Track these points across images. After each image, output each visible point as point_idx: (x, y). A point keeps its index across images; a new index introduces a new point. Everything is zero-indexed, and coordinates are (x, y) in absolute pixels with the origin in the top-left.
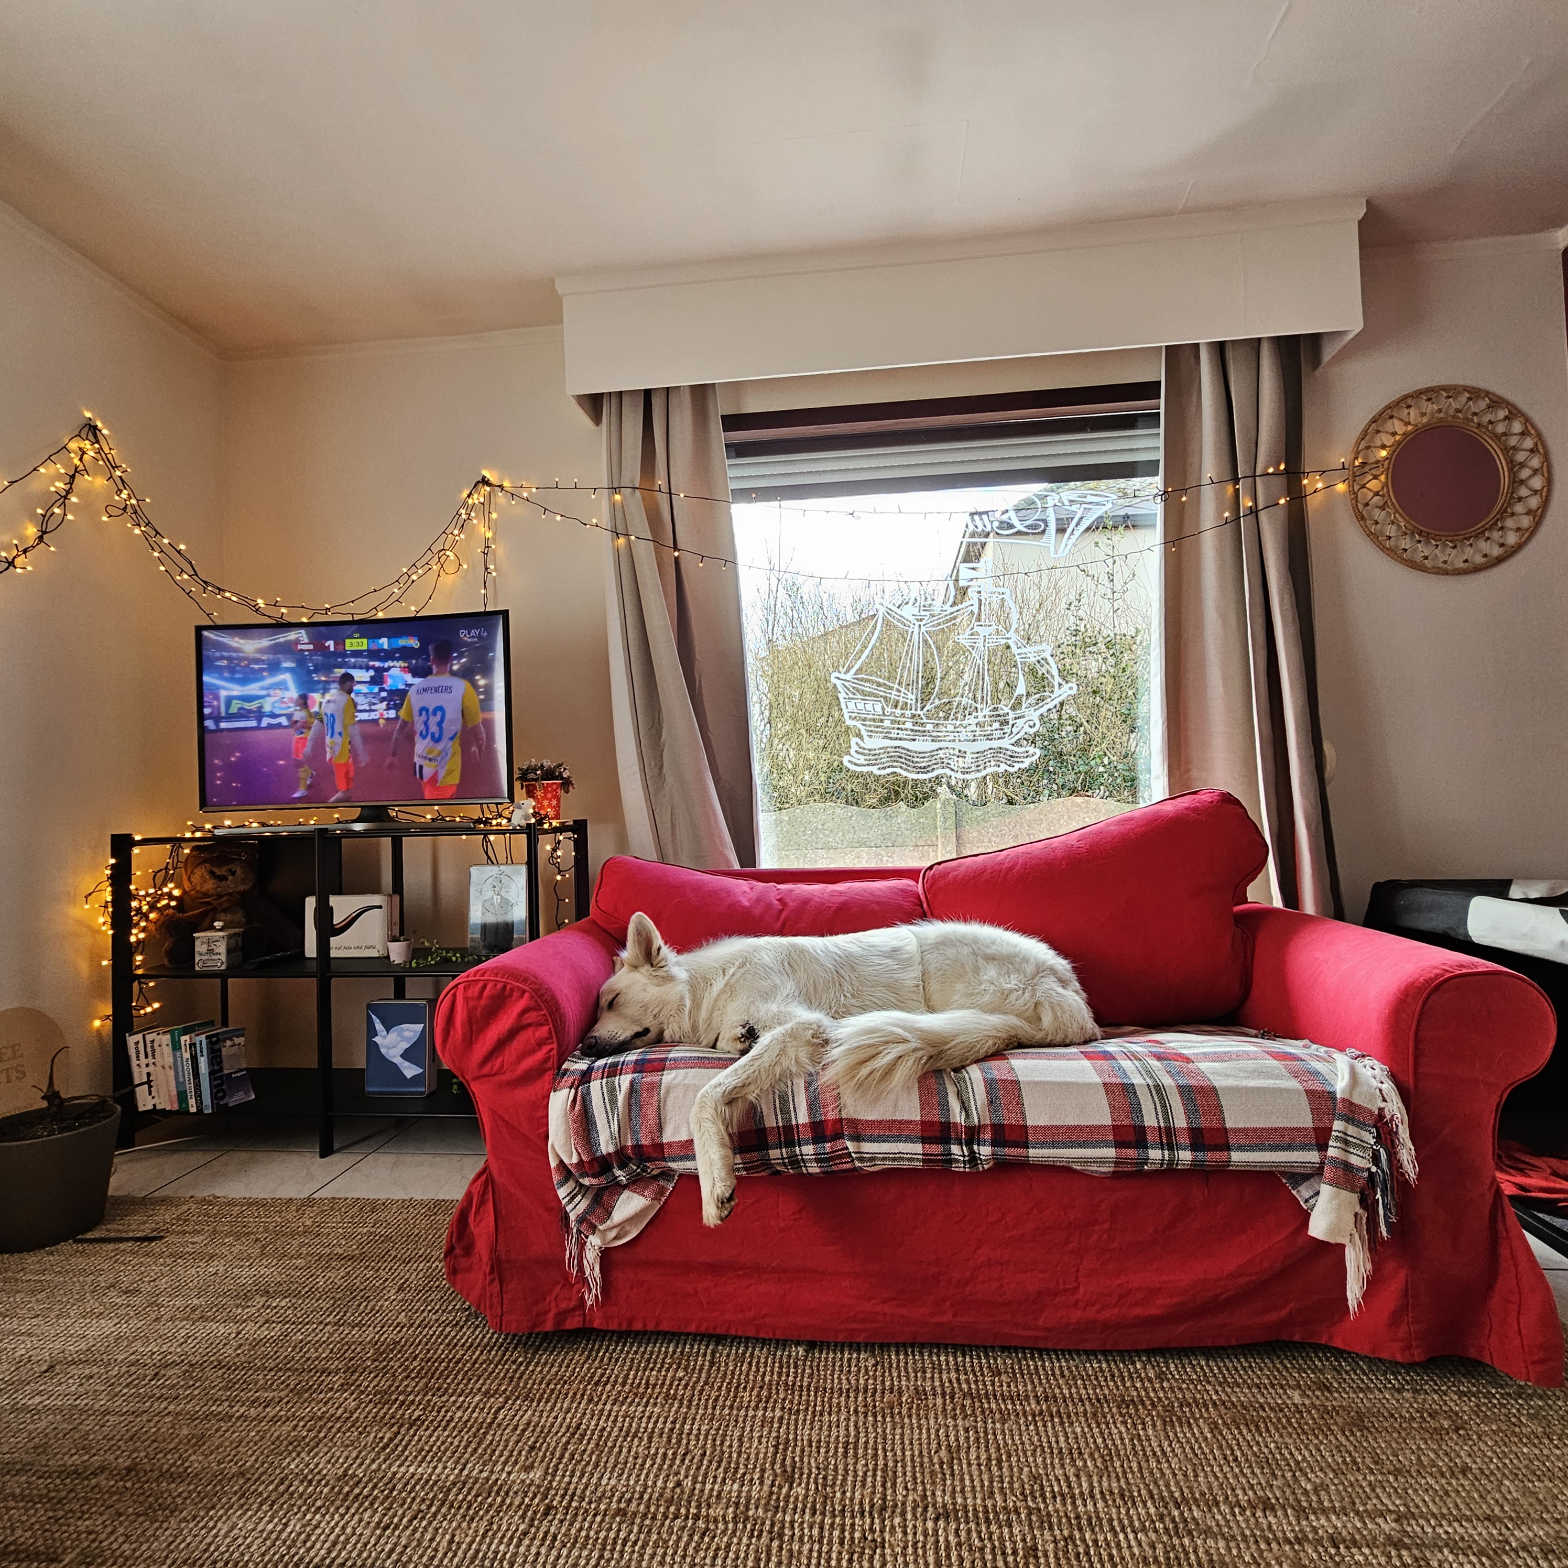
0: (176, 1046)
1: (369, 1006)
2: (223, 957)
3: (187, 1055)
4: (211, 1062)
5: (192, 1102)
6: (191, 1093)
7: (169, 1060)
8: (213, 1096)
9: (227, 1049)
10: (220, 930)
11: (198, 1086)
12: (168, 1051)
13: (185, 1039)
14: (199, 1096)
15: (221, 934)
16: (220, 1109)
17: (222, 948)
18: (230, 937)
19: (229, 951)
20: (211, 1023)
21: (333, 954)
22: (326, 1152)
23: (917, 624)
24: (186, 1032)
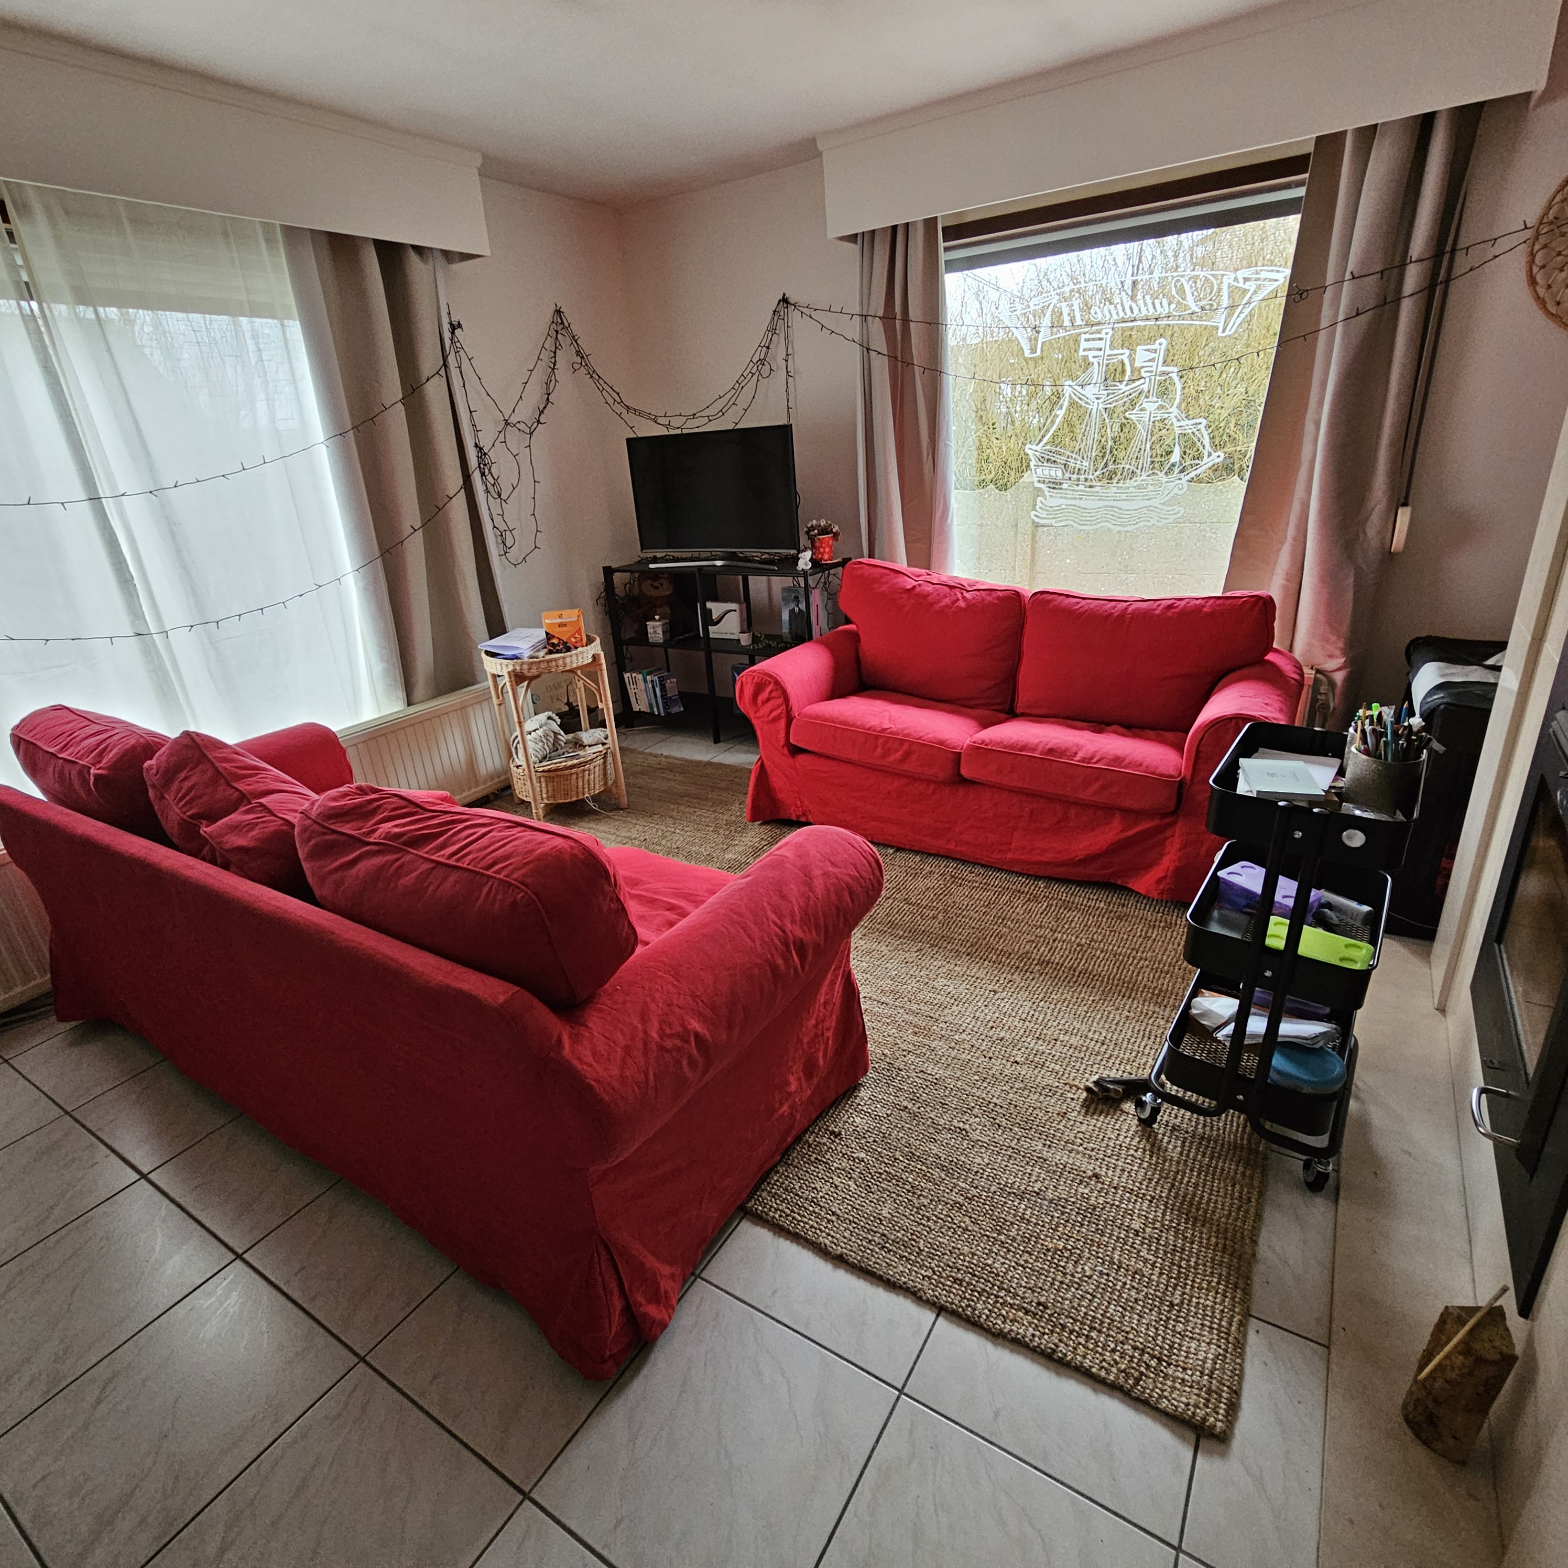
0: (645, 681)
1: (733, 667)
2: (661, 636)
3: (650, 686)
4: (661, 690)
5: (655, 709)
6: (654, 705)
7: (643, 687)
8: (664, 708)
9: (668, 684)
10: (659, 620)
11: (656, 701)
12: (642, 683)
13: (649, 678)
14: (658, 707)
15: (658, 623)
16: (668, 714)
17: (660, 631)
18: (663, 625)
19: (663, 632)
20: (660, 669)
21: (711, 636)
22: (717, 741)
23: (1096, 401)
24: (649, 674)
